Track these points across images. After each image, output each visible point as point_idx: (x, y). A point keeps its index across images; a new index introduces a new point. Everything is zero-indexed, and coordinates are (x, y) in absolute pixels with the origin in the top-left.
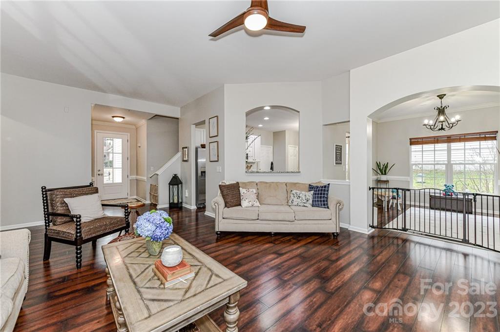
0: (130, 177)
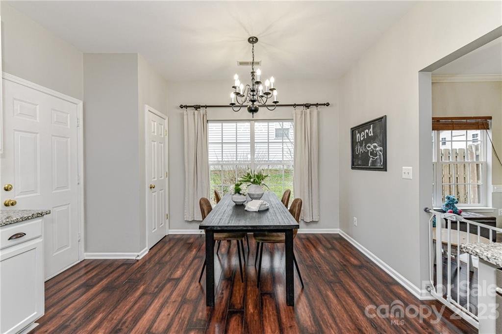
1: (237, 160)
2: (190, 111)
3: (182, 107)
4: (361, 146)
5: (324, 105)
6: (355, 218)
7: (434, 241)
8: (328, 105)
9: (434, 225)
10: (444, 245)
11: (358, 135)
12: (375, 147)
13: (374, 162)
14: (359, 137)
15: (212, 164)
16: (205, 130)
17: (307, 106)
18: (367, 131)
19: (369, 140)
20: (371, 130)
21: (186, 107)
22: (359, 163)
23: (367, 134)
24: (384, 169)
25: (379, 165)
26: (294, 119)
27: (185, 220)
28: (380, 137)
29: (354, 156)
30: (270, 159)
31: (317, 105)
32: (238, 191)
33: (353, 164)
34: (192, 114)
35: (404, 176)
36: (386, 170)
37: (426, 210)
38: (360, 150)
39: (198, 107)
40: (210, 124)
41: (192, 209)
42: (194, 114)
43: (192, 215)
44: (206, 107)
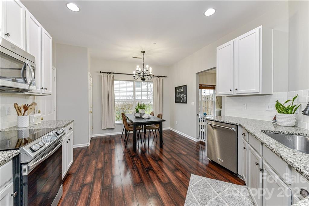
1: (127, 99)
2: (106, 75)
3: (101, 72)
4: (179, 94)
5: (165, 77)
6: (176, 122)
7: (199, 125)
8: (166, 77)
9: (199, 122)
10: (202, 126)
11: (177, 90)
12: (183, 95)
13: (183, 100)
14: (178, 91)
15: (116, 101)
16: (113, 84)
17: (158, 77)
18: (181, 89)
19: (181, 92)
20: (182, 89)
21: (103, 72)
22: (178, 100)
23: (181, 90)
24: (186, 103)
25: (185, 101)
26: (153, 82)
27: (103, 128)
28: (185, 92)
29: (176, 98)
30: (142, 99)
31: (162, 76)
32: (137, 112)
33: (175, 101)
34: (106, 76)
35: (192, 105)
36: (187, 103)
37: (198, 115)
38: (178, 96)
39: (110, 73)
40: (114, 81)
41: (106, 123)
42: (108, 76)
43: (106, 126)
44: (113, 73)
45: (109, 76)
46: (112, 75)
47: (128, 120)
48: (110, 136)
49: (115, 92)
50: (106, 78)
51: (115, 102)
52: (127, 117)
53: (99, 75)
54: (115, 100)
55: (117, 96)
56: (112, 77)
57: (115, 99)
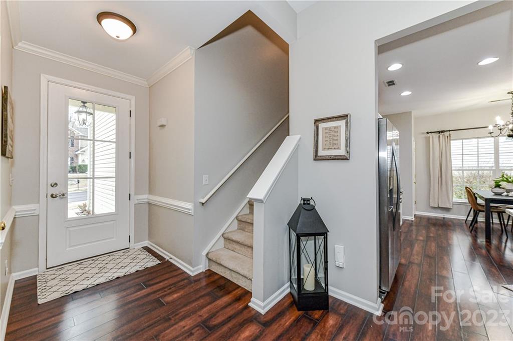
0: (136, 199)
1: (478, 167)
3: (428, 133)
15: (455, 170)
16: (449, 146)
21: (432, 132)
27: (431, 206)
32: (498, 186)
34: (437, 136)
39: (443, 132)
40: (451, 142)
41: (436, 200)
42: (439, 136)
43: (437, 203)
44: (449, 131)
45: (441, 136)
46: (447, 134)
47: (478, 199)
48: (444, 218)
49: (452, 156)
50: (436, 140)
51: (453, 172)
52: (477, 194)
53: (426, 138)
54: (453, 169)
55: (456, 162)
56: (448, 137)
57: (453, 166)
